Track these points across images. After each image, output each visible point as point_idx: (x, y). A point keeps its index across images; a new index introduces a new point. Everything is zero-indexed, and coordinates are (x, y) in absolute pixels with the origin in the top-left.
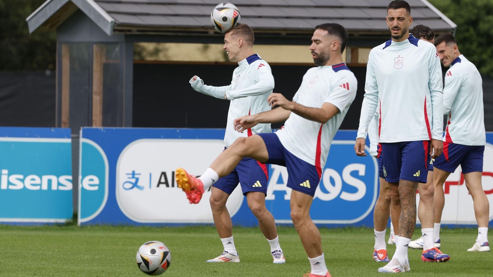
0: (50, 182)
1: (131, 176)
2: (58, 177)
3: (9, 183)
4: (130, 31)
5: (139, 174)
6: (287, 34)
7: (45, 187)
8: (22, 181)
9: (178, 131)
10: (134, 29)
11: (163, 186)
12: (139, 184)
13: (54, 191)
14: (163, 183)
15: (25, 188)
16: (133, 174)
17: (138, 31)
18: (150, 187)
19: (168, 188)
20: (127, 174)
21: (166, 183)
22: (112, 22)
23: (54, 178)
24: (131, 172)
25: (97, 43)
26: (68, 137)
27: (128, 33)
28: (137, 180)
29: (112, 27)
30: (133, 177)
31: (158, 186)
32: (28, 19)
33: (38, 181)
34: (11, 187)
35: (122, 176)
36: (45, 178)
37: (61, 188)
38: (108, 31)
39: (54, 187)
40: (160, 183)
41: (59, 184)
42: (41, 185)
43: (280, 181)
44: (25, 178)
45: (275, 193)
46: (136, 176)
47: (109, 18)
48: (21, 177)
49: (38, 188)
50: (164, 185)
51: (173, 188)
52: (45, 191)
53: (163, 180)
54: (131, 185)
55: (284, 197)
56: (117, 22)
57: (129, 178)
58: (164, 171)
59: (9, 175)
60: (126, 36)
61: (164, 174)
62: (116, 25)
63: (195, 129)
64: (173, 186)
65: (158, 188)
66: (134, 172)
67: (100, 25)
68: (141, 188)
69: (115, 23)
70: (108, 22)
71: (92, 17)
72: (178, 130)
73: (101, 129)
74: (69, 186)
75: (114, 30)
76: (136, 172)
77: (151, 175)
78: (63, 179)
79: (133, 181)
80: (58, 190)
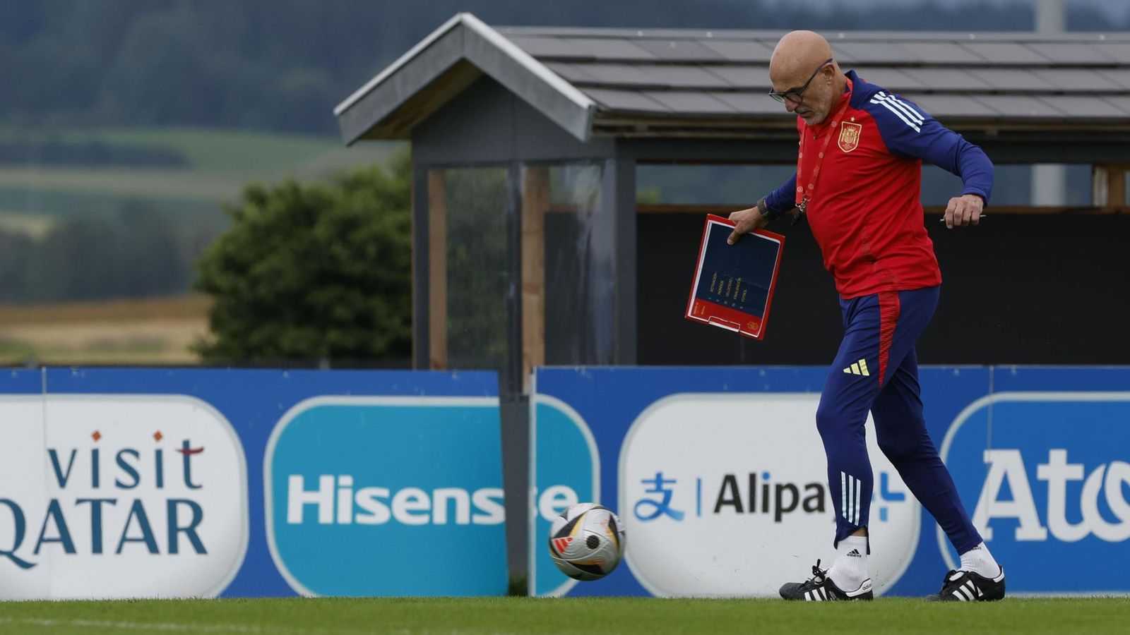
0: (451, 503)
1: (652, 486)
2: (471, 492)
3: (357, 509)
4: (630, 129)
5: (673, 482)
6: (1001, 133)
7: (440, 517)
8: (387, 502)
9: (763, 373)
10: (641, 125)
11: (728, 510)
12: (673, 505)
13: (463, 527)
14: (728, 503)
15: (393, 520)
16: (659, 480)
17: (651, 129)
18: (699, 512)
19: (740, 516)
20: (644, 482)
21: (736, 503)
22: (590, 107)
23: (461, 496)
24: (653, 477)
25: (529, 163)
26: (491, 394)
27: (628, 135)
28: (668, 495)
29: (589, 119)
30: (659, 489)
31: (717, 510)
32: (338, 110)
33: (423, 503)
34: (361, 519)
35: (632, 488)
36: (441, 495)
37: (478, 519)
38: (579, 130)
39: (463, 517)
40: (721, 502)
41: (474, 510)
42: (430, 512)
43: (1005, 493)
44: (393, 494)
45: (993, 523)
46: (665, 486)
47: (581, 99)
48: (384, 493)
49: (423, 520)
50: (732, 508)
51: (752, 516)
52: (440, 527)
53: (728, 495)
54: (651, 510)
55: (1013, 534)
56: (603, 108)
57: (648, 491)
58: (730, 472)
59: (356, 488)
60: (621, 142)
61: (730, 480)
62: (599, 114)
63: (803, 368)
64: (752, 509)
65: (717, 516)
66: (659, 476)
67: (555, 115)
68: (677, 516)
69: (599, 110)
70: (578, 107)
71: (530, 97)
72: (762, 371)
73: (580, 370)
74: (497, 515)
75: (596, 128)
76: (665, 477)
77: (699, 482)
78: (483, 497)
79: (659, 497)
80: (471, 524)
